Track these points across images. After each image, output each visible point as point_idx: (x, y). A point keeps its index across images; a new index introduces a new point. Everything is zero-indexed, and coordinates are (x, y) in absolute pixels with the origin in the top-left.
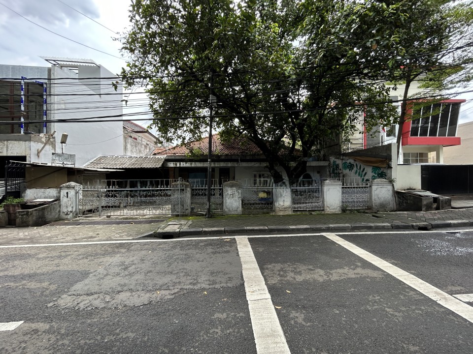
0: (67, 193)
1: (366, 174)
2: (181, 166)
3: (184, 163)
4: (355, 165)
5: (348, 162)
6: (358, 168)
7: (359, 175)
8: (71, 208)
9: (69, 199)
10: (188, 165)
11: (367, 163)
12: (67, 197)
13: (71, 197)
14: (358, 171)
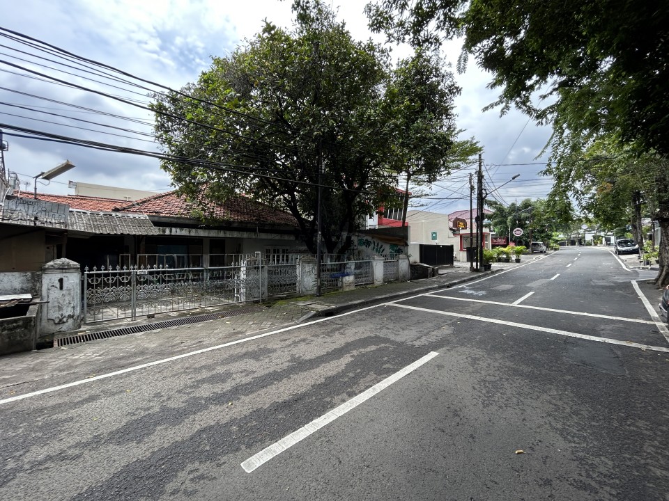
0: (61, 281)
1: (383, 250)
2: (173, 234)
3: (178, 230)
4: (372, 242)
5: (365, 239)
6: (376, 244)
7: (377, 251)
8: (70, 309)
9: (64, 292)
10: (185, 232)
11: (386, 241)
12: (61, 288)
13: (70, 287)
14: (376, 247)
